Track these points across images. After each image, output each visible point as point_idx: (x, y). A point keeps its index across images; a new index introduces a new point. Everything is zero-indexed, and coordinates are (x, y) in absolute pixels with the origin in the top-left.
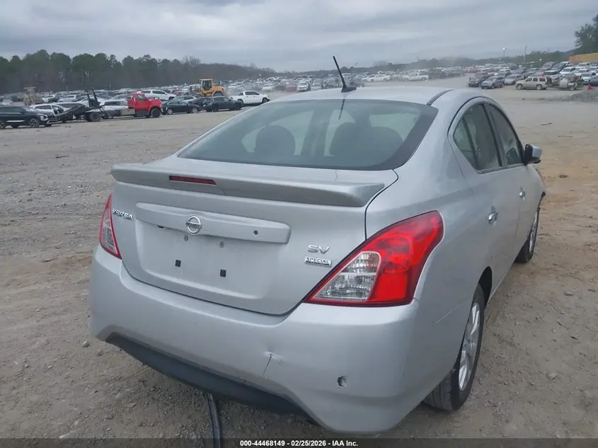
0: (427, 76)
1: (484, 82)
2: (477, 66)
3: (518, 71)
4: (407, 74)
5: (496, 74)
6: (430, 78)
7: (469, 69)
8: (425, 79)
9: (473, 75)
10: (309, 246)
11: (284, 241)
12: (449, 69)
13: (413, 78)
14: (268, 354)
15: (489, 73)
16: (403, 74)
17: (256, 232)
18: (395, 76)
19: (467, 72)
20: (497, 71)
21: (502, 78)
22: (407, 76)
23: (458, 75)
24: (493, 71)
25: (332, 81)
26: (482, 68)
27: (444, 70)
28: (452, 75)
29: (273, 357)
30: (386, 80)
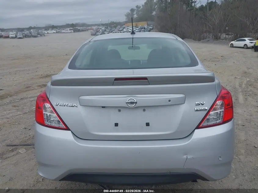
0: (73, 31)
1: (97, 33)
2: (92, 27)
3: (108, 29)
4: (63, 30)
5: (101, 30)
6: (74, 32)
7: (89, 28)
8: (72, 32)
9: (92, 31)
10: (196, 103)
11: (183, 103)
12: (81, 28)
13: (66, 32)
14: (185, 156)
15: (98, 30)
16: (62, 30)
17: (170, 101)
18: (58, 31)
19: (88, 29)
20: (101, 29)
21: (103, 32)
22: (63, 31)
23: (85, 31)
24: (99, 29)
25: (27, 33)
26: (94, 28)
27: (79, 28)
28: (83, 31)
29: (188, 157)
30: (54, 33)
